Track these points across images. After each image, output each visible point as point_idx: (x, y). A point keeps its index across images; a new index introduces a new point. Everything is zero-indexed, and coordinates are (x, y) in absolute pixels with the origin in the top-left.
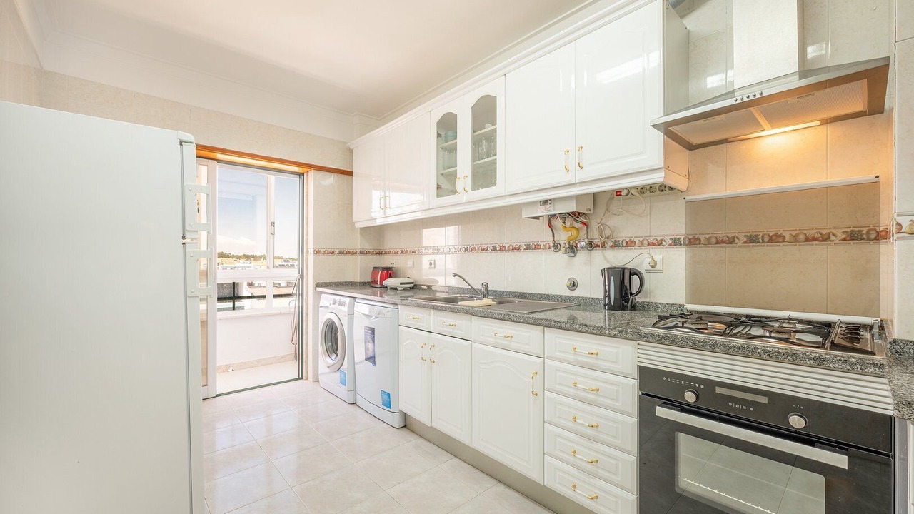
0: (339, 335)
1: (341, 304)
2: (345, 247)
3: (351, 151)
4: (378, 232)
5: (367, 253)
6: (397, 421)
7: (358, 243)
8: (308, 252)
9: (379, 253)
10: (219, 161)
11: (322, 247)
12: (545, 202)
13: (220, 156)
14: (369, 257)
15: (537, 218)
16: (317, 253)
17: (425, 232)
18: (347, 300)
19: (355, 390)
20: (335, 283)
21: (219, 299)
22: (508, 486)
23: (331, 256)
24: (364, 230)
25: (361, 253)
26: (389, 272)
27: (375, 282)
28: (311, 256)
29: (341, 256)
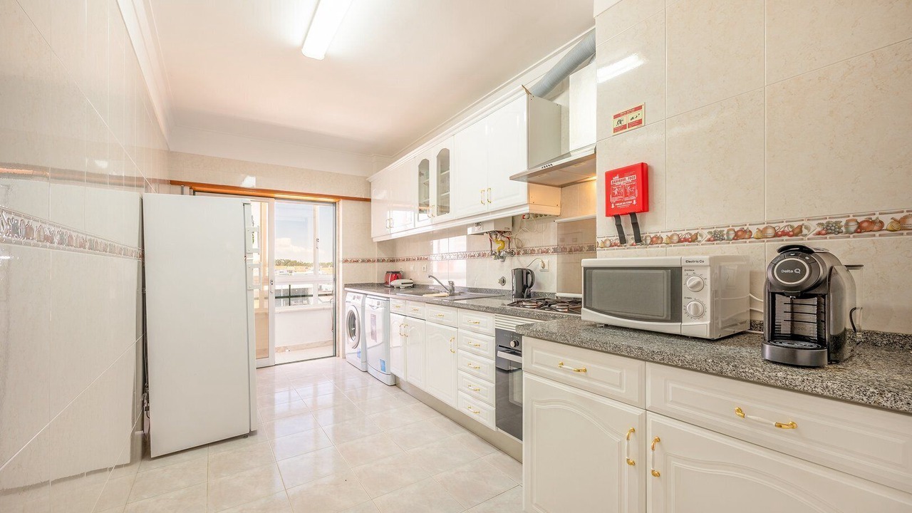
0: (356, 321)
1: (358, 298)
2: (368, 257)
3: (370, 183)
4: (391, 245)
5: (383, 261)
6: (389, 381)
7: (376, 254)
8: (339, 261)
9: (392, 261)
10: (275, 198)
11: (349, 257)
12: (478, 224)
13: (277, 195)
14: (385, 264)
15: (482, 234)
17: (435, 242)
18: (362, 295)
19: (366, 362)
20: (359, 284)
21: (276, 298)
22: (446, 416)
23: (355, 264)
24: (380, 243)
25: (378, 261)
26: (397, 275)
27: (387, 283)
28: (341, 264)
29: (363, 264)
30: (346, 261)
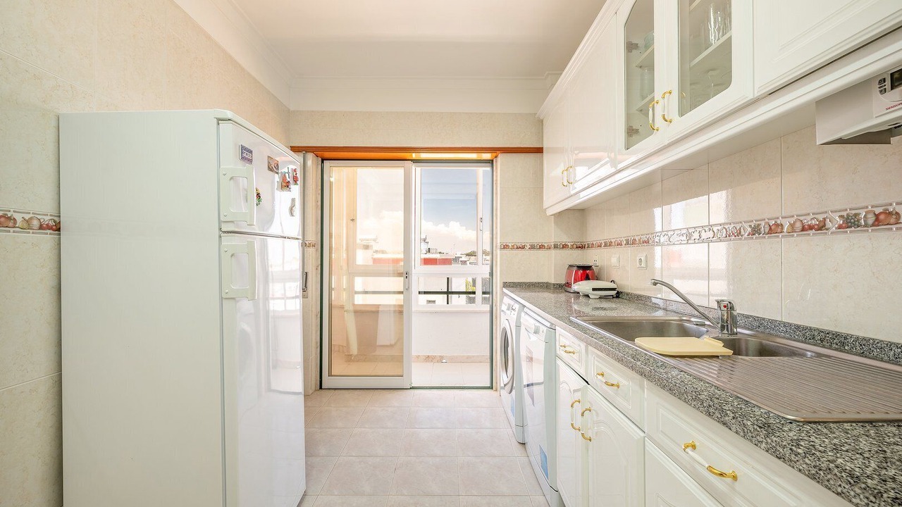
0: (509, 349)
1: (514, 309)
3: (541, 122)
4: (579, 218)
5: (565, 246)
7: (552, 234)
8: (496, 247)
9: (582, 247)
11: (510, 241)
14: (567, 252)
16: (504, 248)
18: (517, 306)
19: (524, 427)
20: (525, 284)
24: (560, 215)
25: (556, 247)
26: (586, 272)
27: (568, 285)
28: (498, 251)
29: (532, 252)
30: (505, 247)
